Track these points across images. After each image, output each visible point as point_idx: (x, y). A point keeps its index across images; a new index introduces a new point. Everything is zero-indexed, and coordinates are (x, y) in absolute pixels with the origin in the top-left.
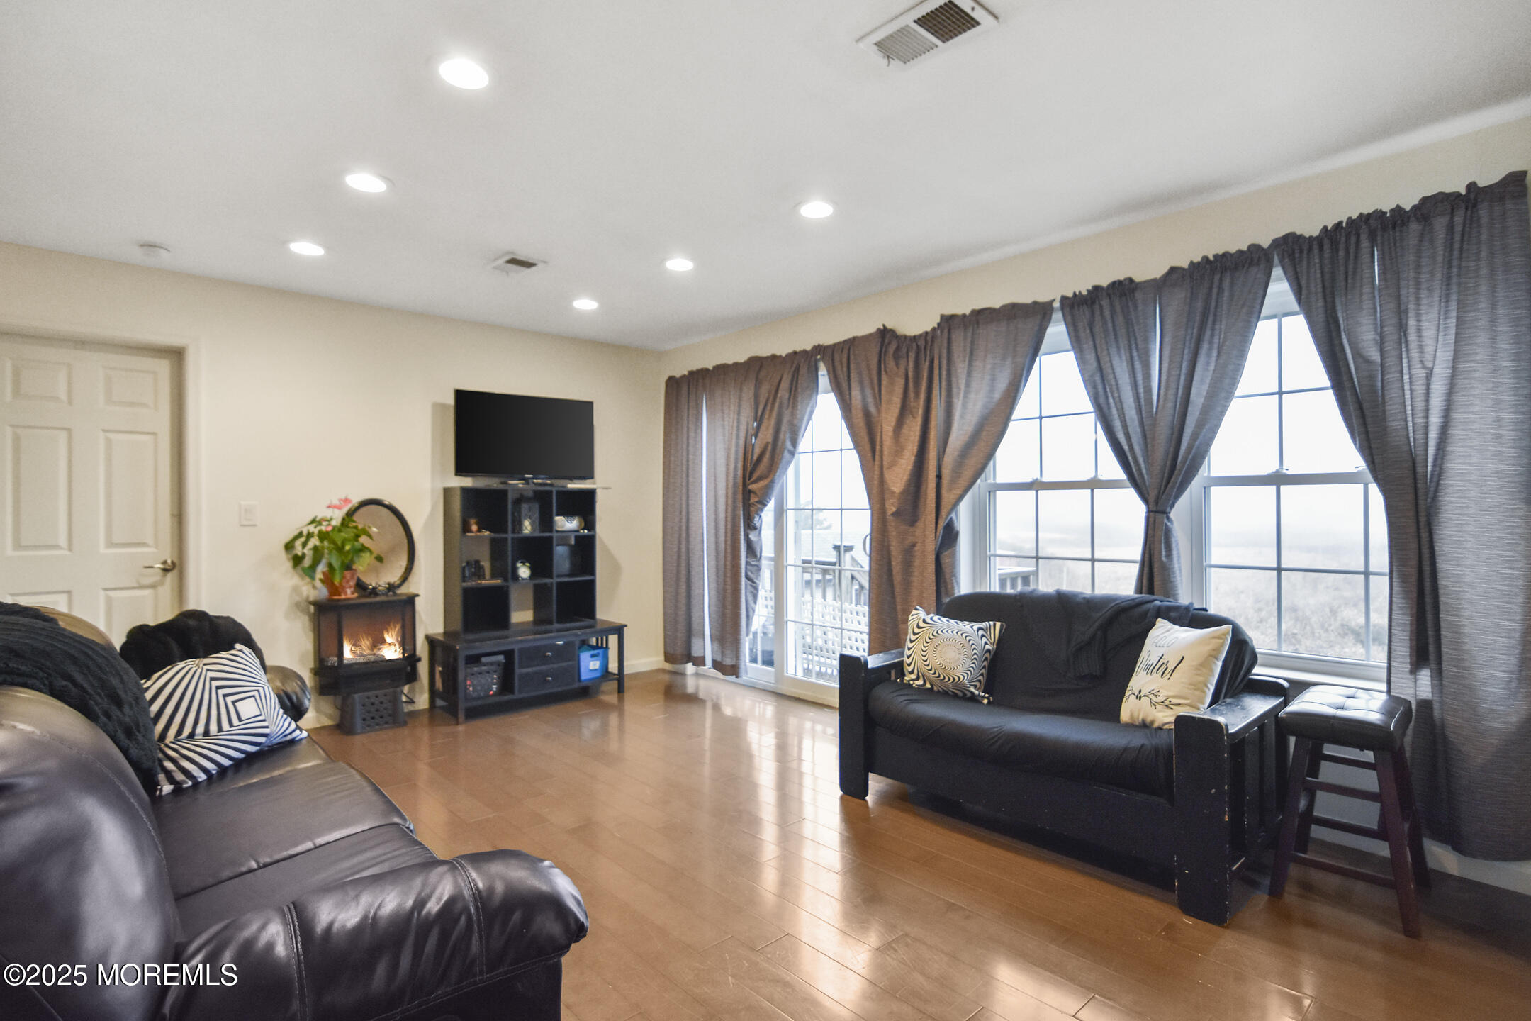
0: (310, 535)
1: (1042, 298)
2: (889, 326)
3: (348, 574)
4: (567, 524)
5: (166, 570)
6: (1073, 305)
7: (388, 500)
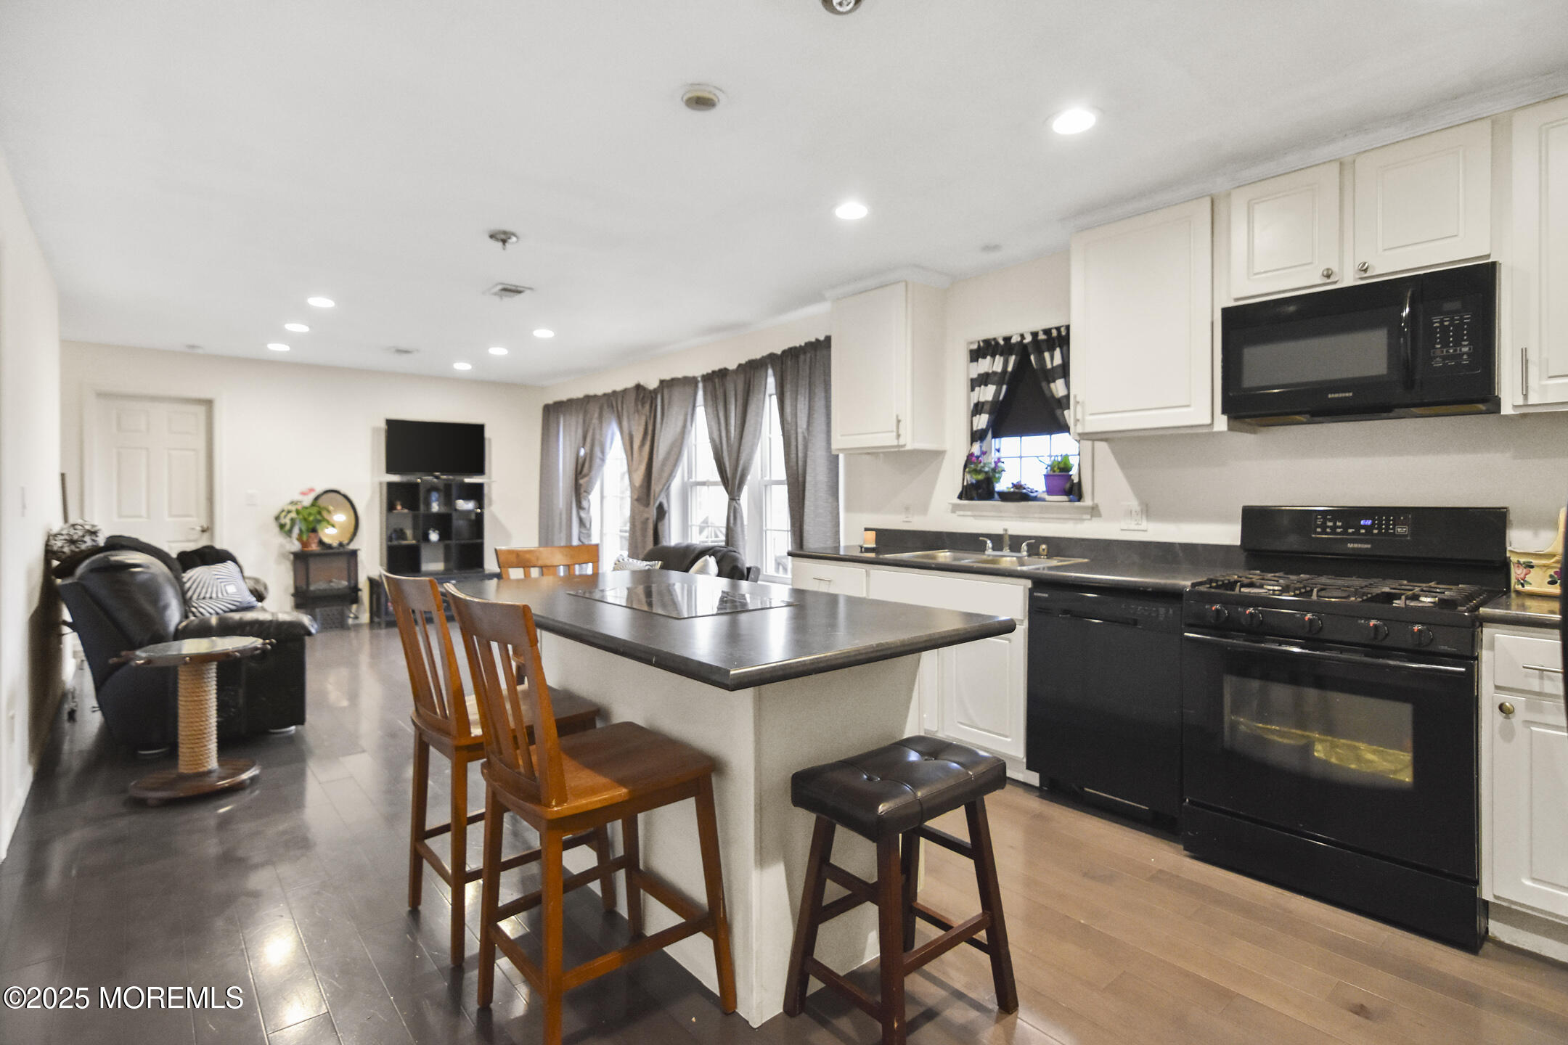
0: (289, 512)
1: (690, 374)
2: (642, 384)
3: (312, 535)
4: (465, 505)
5: (203, 531)
6: (708, 378)
7: (343, 491)
